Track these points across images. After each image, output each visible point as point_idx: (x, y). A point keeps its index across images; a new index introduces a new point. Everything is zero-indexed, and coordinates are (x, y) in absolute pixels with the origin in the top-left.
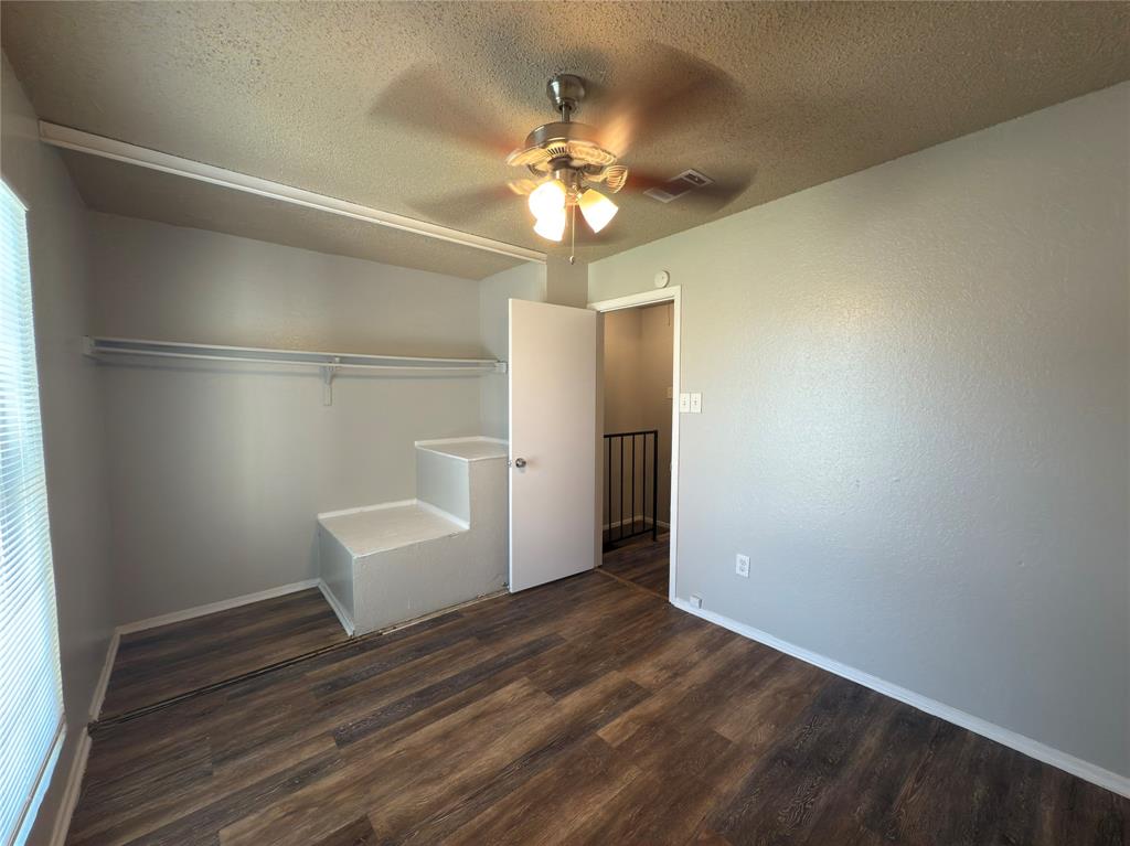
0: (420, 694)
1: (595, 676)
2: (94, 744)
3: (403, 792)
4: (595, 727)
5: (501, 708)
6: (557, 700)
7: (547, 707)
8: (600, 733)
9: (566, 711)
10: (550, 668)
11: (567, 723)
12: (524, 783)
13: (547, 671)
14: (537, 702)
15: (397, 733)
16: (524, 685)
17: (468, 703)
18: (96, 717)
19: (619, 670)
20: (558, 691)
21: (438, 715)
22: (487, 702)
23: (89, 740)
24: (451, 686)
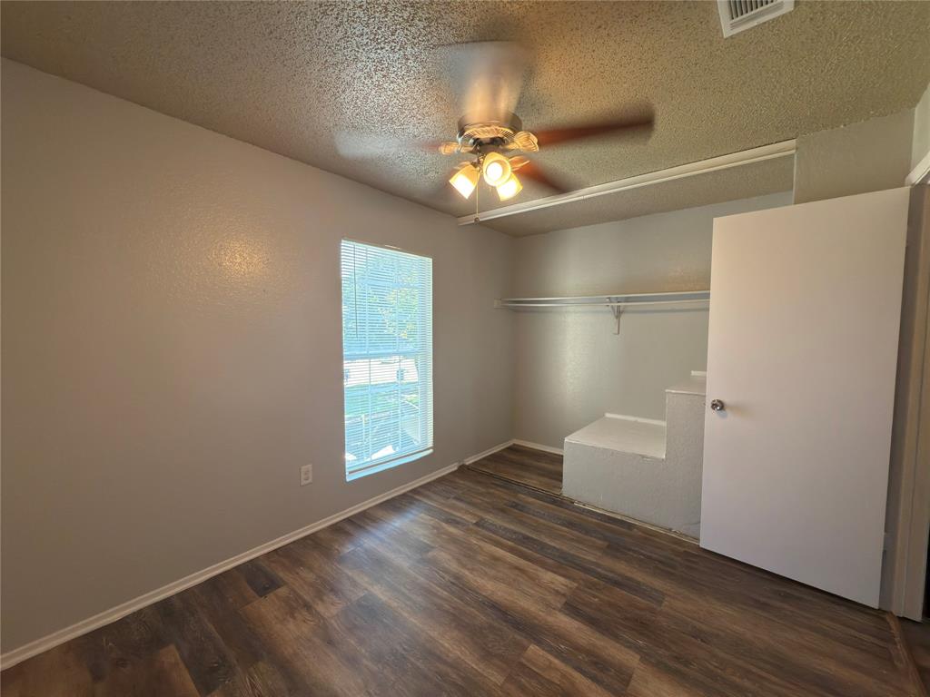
0: (528, 538)
1: (616, 638)
2: (455, 471)
3: (450, 554)
4: (539, 643)
5: (533, 579)
6: (560, 611)
7: (548, 605)
8: (533, 647)
9: (550, 619)
10: (601, 600)
11: (536, 622)
12: (469, 605)
13: (595, 597)
14: (550, 598)
15: (491, 540)
16: (566, 586)
17: (530, 561)
18: (467, 463)
19: (642, 660)
20: (572, 609)
21: (511, 550)
22: (537, 570)
23: (456, 468)
24: (542, 547)
